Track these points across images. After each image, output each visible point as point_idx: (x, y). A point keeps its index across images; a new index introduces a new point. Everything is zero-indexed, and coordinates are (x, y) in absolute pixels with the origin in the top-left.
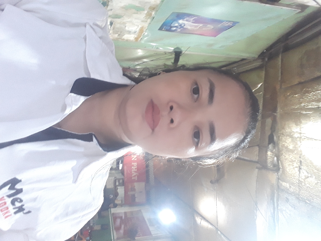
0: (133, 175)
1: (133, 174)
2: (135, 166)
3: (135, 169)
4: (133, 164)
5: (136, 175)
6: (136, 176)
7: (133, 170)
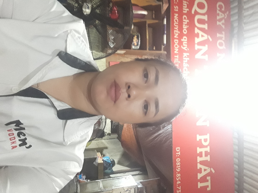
0: (200, 176)
1: (200, 171)
2: (206, 147)
3: (206, 155)
4: (199, 137)
5: (209, 174)
6: (209, 178)
7: (199, 159)
